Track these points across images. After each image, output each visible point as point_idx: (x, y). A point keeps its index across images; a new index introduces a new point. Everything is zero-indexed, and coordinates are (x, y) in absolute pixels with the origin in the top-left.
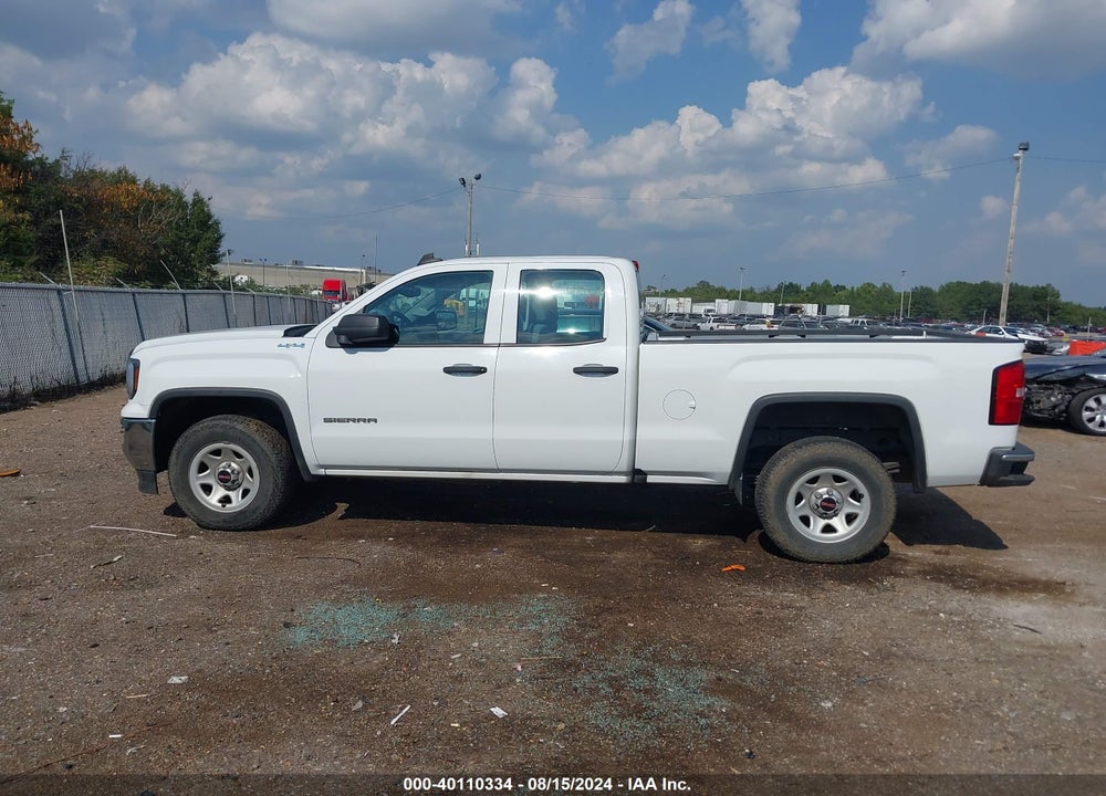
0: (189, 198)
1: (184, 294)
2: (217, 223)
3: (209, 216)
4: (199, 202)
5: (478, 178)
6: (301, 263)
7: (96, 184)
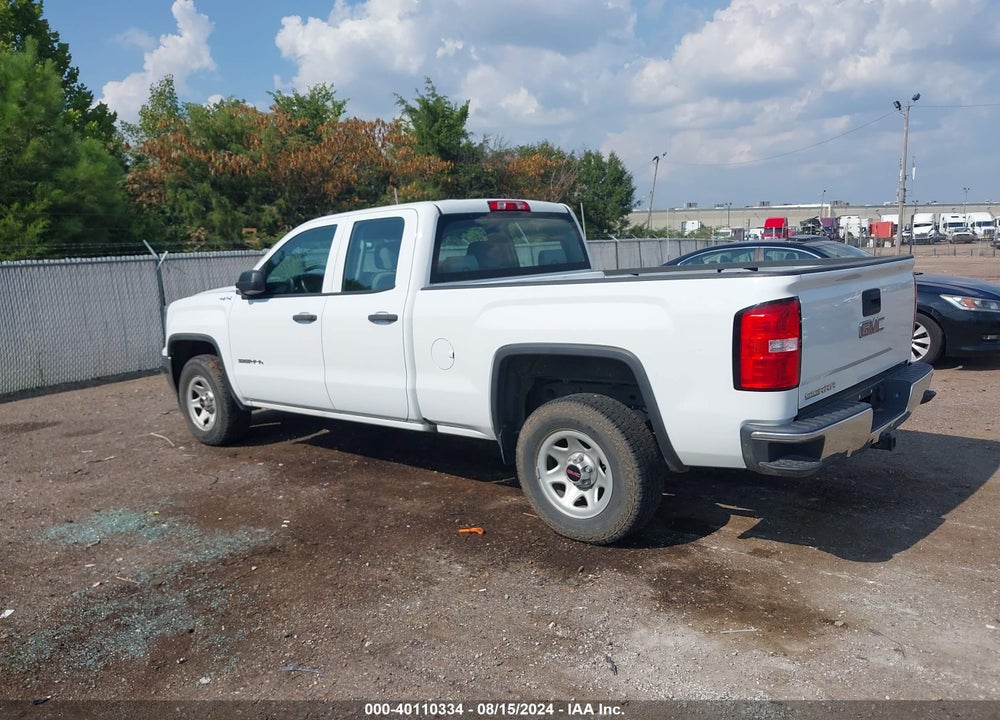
0: (606, 159)
1: (531, 247)
2: (630, 179)
3: (623, 172)
4: (614, 160)
5: (916, 98)
6: (695, 204)
7: (508, 158)
